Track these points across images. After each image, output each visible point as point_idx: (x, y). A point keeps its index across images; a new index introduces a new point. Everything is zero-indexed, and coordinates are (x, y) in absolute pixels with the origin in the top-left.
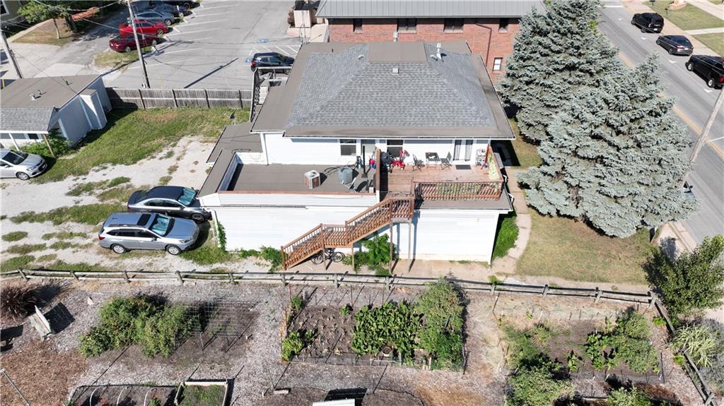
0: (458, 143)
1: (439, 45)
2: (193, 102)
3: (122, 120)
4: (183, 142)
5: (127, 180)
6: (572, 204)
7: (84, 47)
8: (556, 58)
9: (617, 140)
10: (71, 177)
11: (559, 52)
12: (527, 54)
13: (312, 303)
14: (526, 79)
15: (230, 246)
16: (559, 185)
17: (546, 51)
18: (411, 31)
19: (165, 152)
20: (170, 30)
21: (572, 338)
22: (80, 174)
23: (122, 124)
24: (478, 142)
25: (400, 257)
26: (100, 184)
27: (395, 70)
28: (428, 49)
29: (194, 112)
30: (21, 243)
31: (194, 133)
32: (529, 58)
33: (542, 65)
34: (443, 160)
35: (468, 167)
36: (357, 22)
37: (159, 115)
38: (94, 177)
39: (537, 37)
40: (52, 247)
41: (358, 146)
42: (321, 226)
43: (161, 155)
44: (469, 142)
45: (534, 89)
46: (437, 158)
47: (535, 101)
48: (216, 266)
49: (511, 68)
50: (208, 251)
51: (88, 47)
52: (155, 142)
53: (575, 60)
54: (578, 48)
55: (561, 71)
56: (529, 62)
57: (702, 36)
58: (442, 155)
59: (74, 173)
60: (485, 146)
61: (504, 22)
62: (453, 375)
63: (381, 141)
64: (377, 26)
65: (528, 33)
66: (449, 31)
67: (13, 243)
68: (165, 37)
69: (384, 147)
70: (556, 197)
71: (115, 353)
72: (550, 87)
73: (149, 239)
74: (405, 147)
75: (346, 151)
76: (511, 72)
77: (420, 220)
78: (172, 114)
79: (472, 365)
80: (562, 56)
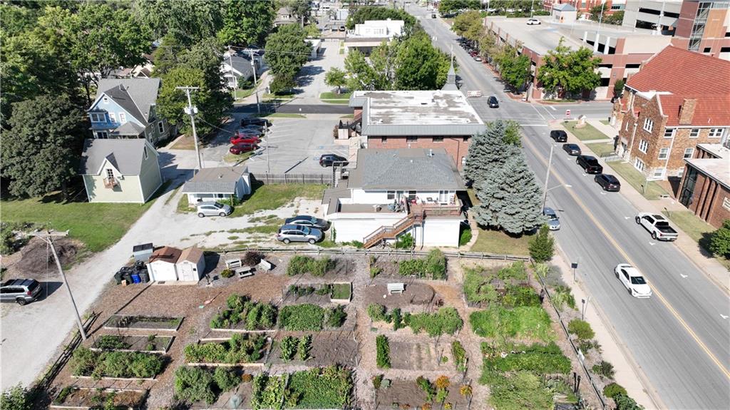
0: (441, 192)
1: (431, 150)
2: (295, 181)
3: (258, 189)
4: (297, 199)
5: (276, 216)
6: (494, 220)
7: (212, 152)
8: (488, 156)
9: (509, 189)
10: (246, 216)
11: (489, 153)
12: (475, 154)
13: (379, 260)
14: (475, 166)
15: (337, 241)
16: (488, 211)
17: (484, 153)
18: (414, 142)
19: (289, 204)
20: (260, 141)
21: (493, 272)
22: (251, 214)
23: (260, 191)
24: (451, 192)
25: (416, 245)
26: (263, 218)
27: (412, 161)
28: (426, 152)
29: (296, 186)
30: (238, 240)
31: (300, 195)
32: (476, 156)
33: (482, 159)
34: (435, 201)
35: (446, 204)
36: (384, 138)
37: (277, 187)
38: (257, 215)
39: (480, 146)
40: (253, 242)
41: (396, 194)
42: (382, 227)
43: (287, 206)
44: (446, 192)
45: (480, 171)
46: (431, 200)
47: (480, 177)
48: (332, 248)
49: (467, 161)
50: (327, 243)
51: (215, 151)
52: (282, 200)
53: (497, 157)
54: (498, 151)
55: (491, 162)
56: (476, 158)
57: (590, 144)
58: (434, 199)
59: (247, 213)
60: (454, 194)
61: (466, 137)
62: (442, 281)
63: (407, 192)
64: (395, 140)
65: (474, 144)
66: (435, 142)
67: (234, 241)
68: (259, 145)
69: (407, 195)
70: (487, 217)
71: (300, 275)
72: (486, 170)
73: (303, 236)
74: (417, 195)
75: (390, 197)
76: (468, 163)
77: (425, 225)
78: (285, 187)
79: (449, 279)
80: (491, 155)
